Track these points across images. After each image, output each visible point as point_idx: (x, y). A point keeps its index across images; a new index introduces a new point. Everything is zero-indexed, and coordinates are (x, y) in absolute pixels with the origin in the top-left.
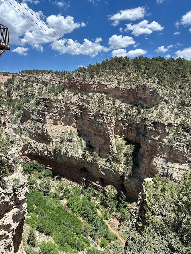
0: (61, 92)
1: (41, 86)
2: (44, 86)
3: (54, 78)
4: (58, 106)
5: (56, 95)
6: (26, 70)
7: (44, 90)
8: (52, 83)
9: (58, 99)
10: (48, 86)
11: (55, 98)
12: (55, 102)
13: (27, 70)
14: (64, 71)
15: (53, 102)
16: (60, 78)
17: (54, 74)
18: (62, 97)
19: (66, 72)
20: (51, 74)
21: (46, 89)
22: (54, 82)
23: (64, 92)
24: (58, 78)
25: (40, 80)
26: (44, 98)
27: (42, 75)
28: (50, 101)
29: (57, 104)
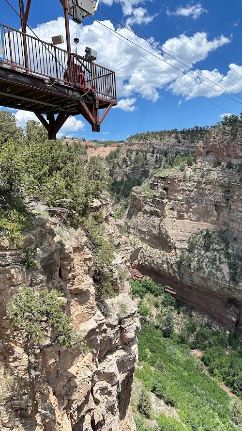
0: (191, 165)
1: (158, 156)
2: (163, 157)
3: (179, 142)
4: (186, 189)
5: (182, 170)
6: (136, 134)
7: (163, 164)
8: (175, 151)
9: (185, 177)
10: (170, 155)
11: (181, 175)
12: (180, 181)
13: (138, 134)
14: (197, 127)
15: (177, 183)
16: (189, 140)
17: (179, 135)
18: (192, 173)
19: (201, 128)
20: (174, 135)
21: (166, 161)
22: (180, 148)
23: (196, 163)
24: (186, 141)
25: (157, 147)
26: (163, 177)
27: (161, 139)
28: (172, 180)
29: (184, 185)
